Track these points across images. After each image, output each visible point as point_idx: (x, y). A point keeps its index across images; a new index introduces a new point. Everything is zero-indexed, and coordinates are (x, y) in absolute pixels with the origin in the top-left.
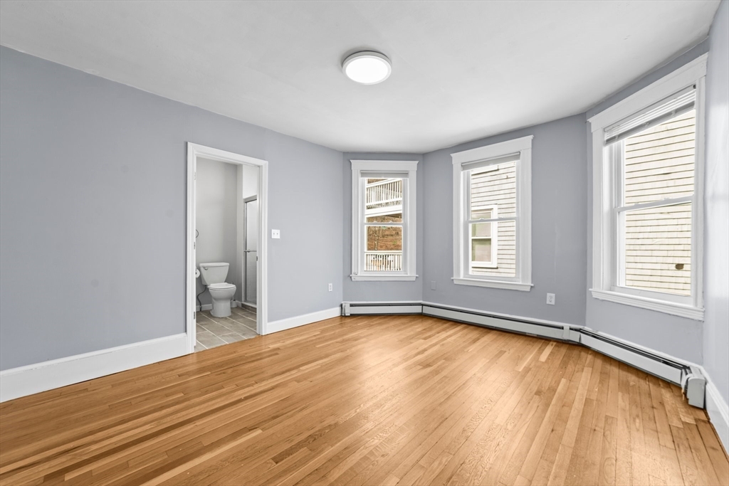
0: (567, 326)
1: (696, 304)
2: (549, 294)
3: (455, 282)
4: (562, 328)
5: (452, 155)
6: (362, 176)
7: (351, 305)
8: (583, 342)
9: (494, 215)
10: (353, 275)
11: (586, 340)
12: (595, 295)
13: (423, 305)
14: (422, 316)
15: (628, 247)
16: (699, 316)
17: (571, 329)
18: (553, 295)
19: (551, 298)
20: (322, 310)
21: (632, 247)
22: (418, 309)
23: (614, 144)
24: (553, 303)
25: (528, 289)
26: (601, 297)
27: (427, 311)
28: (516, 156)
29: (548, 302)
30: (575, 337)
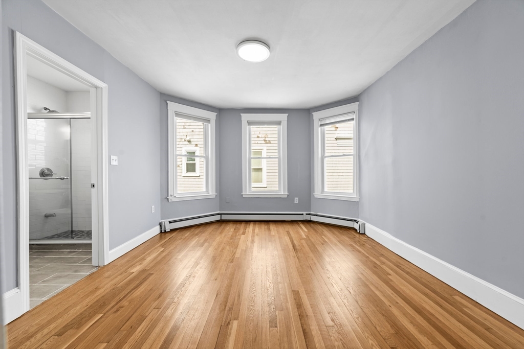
0: (305, 213)
1: (357, 195)
2: (296, 198)
3: (244, 196)
4: (303, 214)
5: (241, 114)
6: (176, 117)
7: (170, 222)
8: (312, 219)
9: (264, 154)
10: (169, 197)
11: (313, 218)
12: (316, 196)
13: (221, 214)
14: (221, 222)
15: (328, 174)
16: (358, 200)
17: (306, 214)
18: (297, 198)
19: (296, 200)
20: (147, 230)
21: (330, 174)
22: (218, 218)
23: (322, 127)
24: (297, 202)
25: (286, 196)
26: (319, 197)
27: (224, 217)
28: (279, 123)
29: (295, 202)
30: (308, 218)
